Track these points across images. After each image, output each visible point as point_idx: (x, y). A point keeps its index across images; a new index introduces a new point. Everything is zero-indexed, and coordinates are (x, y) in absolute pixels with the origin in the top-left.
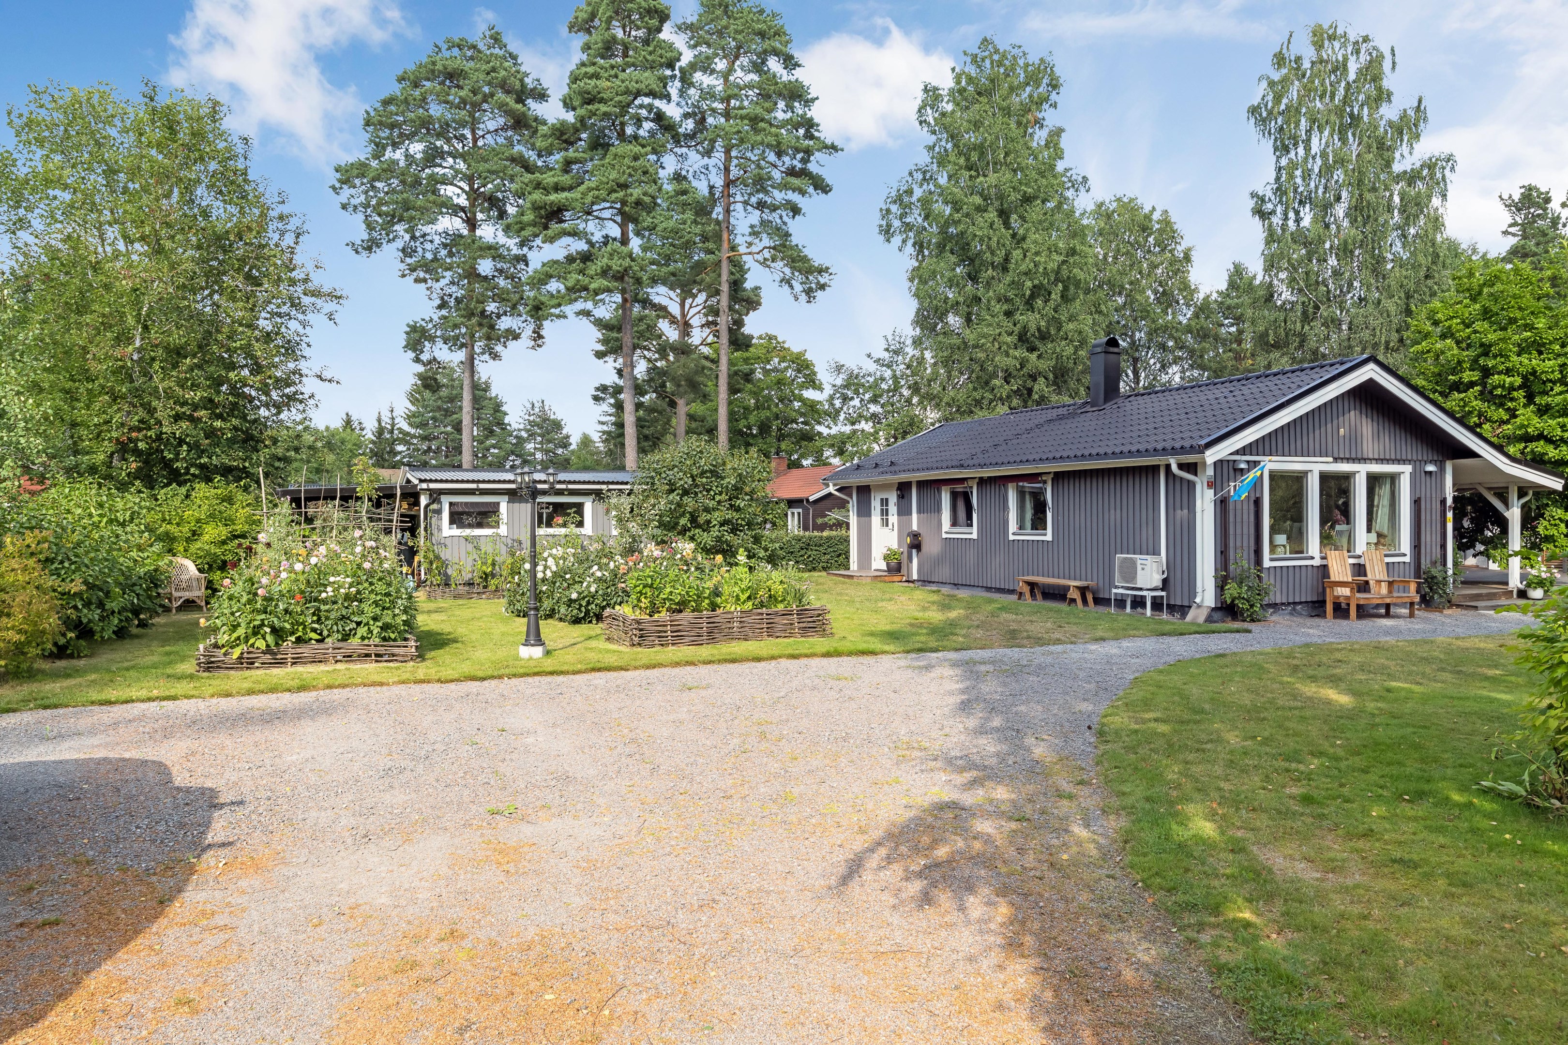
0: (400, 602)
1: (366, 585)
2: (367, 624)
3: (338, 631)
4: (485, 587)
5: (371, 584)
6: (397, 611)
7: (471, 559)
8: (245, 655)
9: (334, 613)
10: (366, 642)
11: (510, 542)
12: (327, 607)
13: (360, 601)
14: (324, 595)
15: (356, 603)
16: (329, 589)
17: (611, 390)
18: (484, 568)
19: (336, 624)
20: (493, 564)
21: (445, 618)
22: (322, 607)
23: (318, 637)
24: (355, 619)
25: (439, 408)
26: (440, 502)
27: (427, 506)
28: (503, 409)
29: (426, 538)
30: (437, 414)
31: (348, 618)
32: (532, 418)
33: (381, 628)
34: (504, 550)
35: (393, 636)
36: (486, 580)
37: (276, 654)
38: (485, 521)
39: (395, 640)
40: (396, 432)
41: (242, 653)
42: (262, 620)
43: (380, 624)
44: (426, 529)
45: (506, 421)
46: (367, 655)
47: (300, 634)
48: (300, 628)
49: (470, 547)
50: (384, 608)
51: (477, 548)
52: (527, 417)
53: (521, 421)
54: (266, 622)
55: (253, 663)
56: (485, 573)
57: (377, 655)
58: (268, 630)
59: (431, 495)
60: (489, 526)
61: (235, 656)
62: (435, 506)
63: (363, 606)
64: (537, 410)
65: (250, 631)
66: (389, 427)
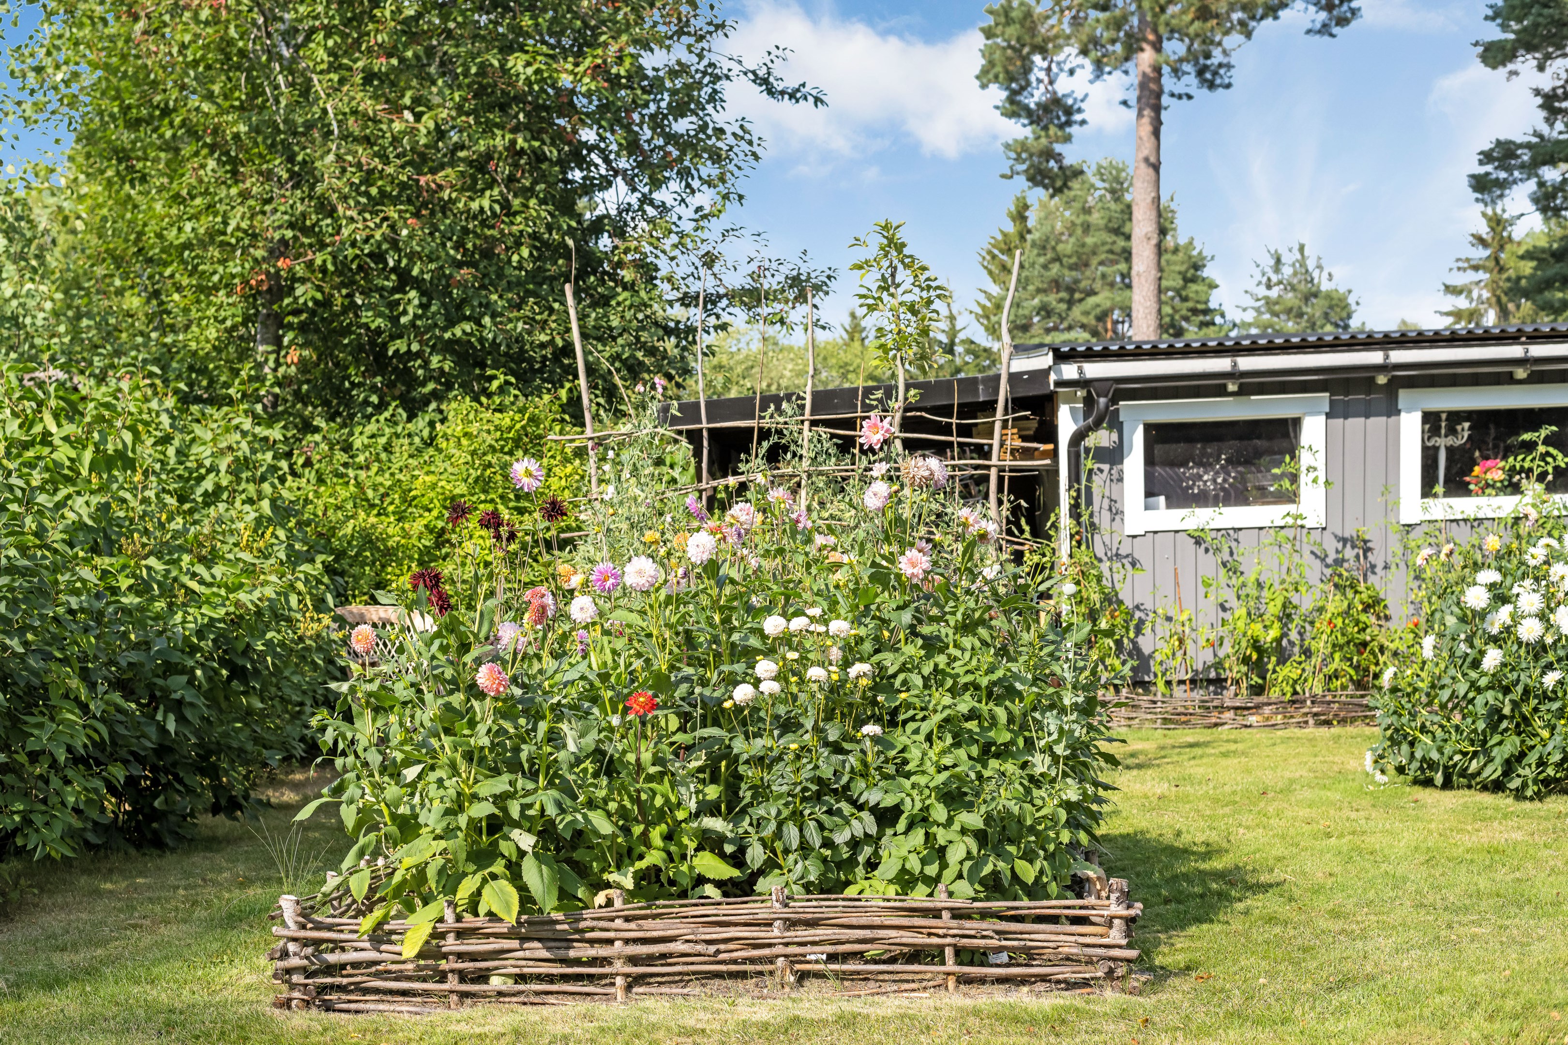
0: (1051, 721)
1: (912, 650)
2: (922, 819)
3: (805, 848)
4: (1258, 690)
5: (932, 645)
6: (1040, 764)
7: (1209, 607)
8: (451, 944)
9: (784, 769)
10: (919, 896)
11: (1331, 546)
12: (759, 745)
13: (892, 720)
14: (743, 693)
15: (872, 729)
16: (765, 667)
17: (1526, 156)
18: (1256, 629)
19: (797, 816)
20: (1285, 617)
21: (1162, 788)
22: (739, 745)
23: (728, 872)
24: (873, 797)
25: (1056, 284)
26: (1116, 425)
27: (1078, 438)
28: (1206, 273)
29: (1078, 540)
30: (1052, 299)
31: (844, 793)
32: (1274, 293)
33: (981, 837)
34: (1313, 570)
35: (1028, 872)
36: (1259, 667)
37: (568, 943)
38: (1254, 479)
39: (1036, 891)
40: (959, 349)
41: (437, 935)
42: (500, 799)
43: (974, 820)
44: (1075, 512)
45: (1212, 305)
46: (916, 955)
47: (654, 858)
48: (656, 835)
49: (1209, 564)
50: (988, 751)
51: (1231, 568)
52: (1262, 291)
53: (1250, 302)
54: (515, 810)
55: (482, 977)
56: (1256, 645)
57: (964, 955)
58: (526, 841)
59: (1089, 402)
60: (1263, 496)
61: (410, 947)
62: (1102, 438)
63: (900, 738)
64: (1287, 271)
65: (458, 844)
66: (944, 339)
